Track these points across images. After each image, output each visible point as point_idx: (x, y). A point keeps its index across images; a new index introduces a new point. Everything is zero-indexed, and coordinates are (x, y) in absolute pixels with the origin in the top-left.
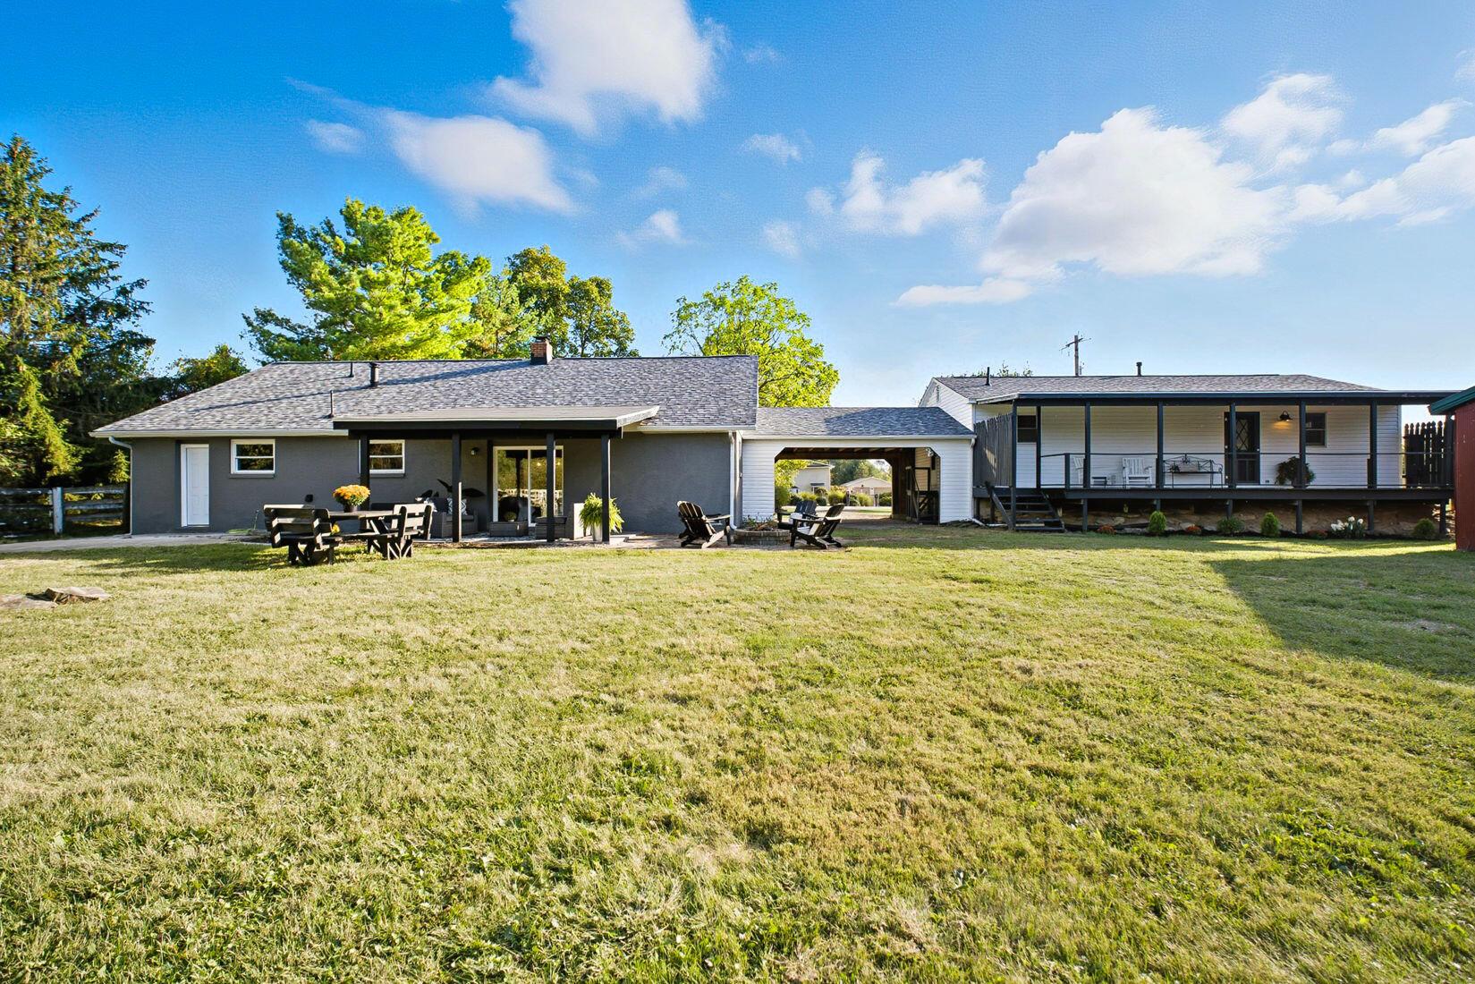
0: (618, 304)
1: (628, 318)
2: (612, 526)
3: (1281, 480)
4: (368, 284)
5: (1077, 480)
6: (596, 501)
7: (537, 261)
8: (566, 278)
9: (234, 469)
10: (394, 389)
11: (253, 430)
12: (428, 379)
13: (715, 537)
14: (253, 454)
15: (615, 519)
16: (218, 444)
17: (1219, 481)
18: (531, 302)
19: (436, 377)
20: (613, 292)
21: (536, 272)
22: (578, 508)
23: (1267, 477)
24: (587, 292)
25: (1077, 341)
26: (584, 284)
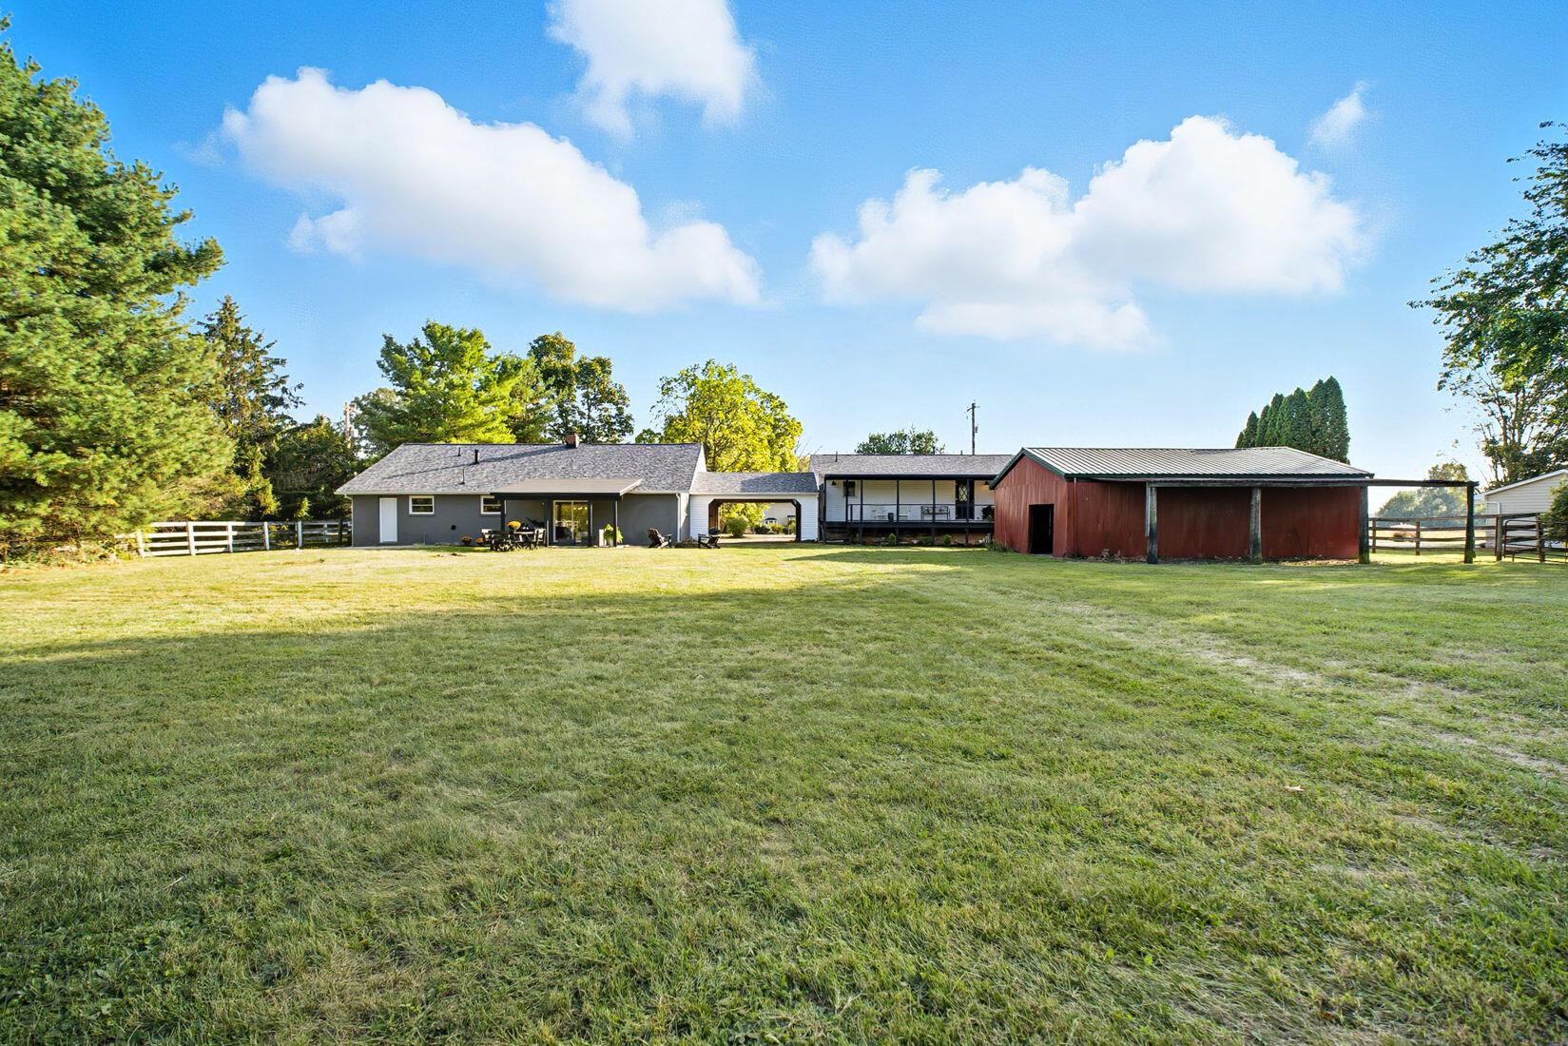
0: (615, 379)
1: (625, 388)
2: (618, 541)
3: (984, 517)
4: (451, 386)
5: (856, 517)
6: (610, 528)
7: (552, 345)
8: (576, 358)
9: (411, 512)
10: (490, 465)
11: (420, 491)
12: (507, 458)
13: (664, 544)
14: (422, 503)
15: (619, 537)
16: (402, 499)
17: (953, 517)
18: (552, 380)
19: (512, 457)
20: (613, 369)
21: (553, 357)
22: (601, 532)
23: (978, 516)
24: (593, 372)
25: (974, 407)
26: (590, 365)
